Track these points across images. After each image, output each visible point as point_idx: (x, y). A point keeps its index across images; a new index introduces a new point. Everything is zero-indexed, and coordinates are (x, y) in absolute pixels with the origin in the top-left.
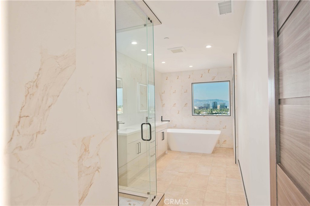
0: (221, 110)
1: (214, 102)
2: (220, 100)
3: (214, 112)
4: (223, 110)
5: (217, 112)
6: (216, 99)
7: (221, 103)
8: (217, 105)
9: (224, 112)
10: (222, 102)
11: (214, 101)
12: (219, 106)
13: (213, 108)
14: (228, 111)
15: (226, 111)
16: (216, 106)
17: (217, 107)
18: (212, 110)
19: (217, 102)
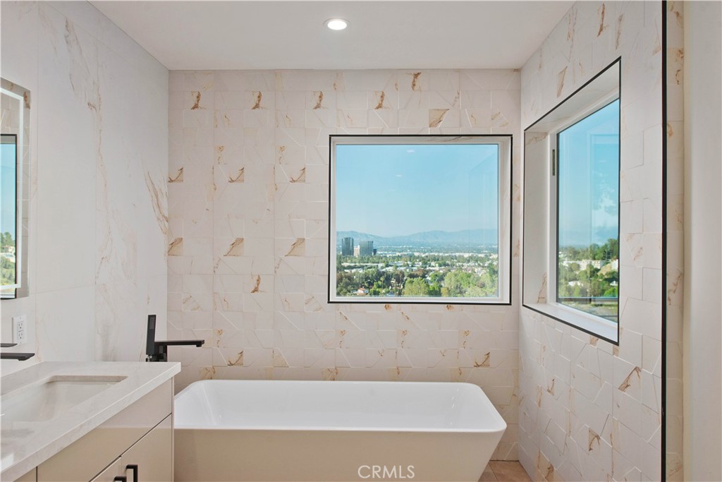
0: (362, 260)
1: (346, 239)
2: (361, 234)
3: (345, 264)
4: (368, 259)
5: (353, 265)
6: (352, 232)
7: (362, 240)
8: (353, 246)
9: (369, 264)
10: (365, 240)
11: (346, 236)
12: (357, 249)
13: (343, 254)
14: (378, 263)
15: (373, 263)
16: (351, 247)
17: (351, 252)
18: (340, 258)
19: (353, 240)
